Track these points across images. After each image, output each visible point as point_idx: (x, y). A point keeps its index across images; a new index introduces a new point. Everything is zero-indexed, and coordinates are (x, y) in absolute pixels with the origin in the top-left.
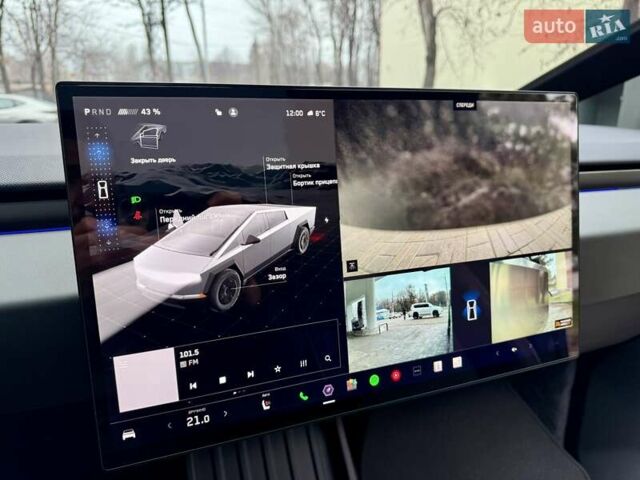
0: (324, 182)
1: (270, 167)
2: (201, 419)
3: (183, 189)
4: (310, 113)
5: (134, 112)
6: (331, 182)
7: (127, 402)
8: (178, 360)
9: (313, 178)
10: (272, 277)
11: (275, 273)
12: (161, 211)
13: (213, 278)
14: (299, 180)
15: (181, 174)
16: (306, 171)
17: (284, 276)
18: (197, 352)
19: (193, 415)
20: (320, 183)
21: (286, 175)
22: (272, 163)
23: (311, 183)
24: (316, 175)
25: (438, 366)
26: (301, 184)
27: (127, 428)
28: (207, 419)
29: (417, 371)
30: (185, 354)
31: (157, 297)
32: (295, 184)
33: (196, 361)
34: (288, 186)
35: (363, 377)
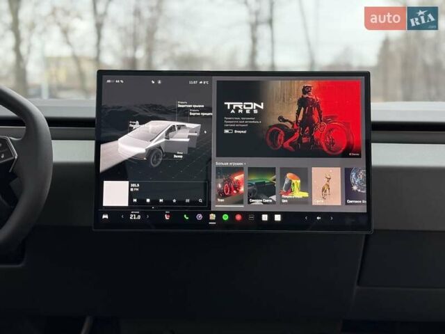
0: (205, 114)
1: (179, 106)
2: (136, 217)
3: (141, 113)
4: (201, 82)
5: (113, 81)
6: (209, 114)
7: (107, 202)
8: (130, 187)
9: (200, 112)
10: (175, 156)
11: (177, 155)
12: (131, 122)
13: (151, 151)
14: (192, 112)
15: (140, 107)
16: (196, 108)
17: (181, 157)
18: (138, 185)
19: (133, 214)
20: (203, 114)
21: (187, 110)
22: (181, 104)
23: (199, 114)
24: (201, 110)
25: (265, 217)
26: (194, 114)
27: (105, 213)
28: (139, 217)
29: (252, 217)
30: (133, 185)
31: (126, 157)
32: (191, 114)
33: (137, 189)
34: (188, 115)
35: (219, 214)
